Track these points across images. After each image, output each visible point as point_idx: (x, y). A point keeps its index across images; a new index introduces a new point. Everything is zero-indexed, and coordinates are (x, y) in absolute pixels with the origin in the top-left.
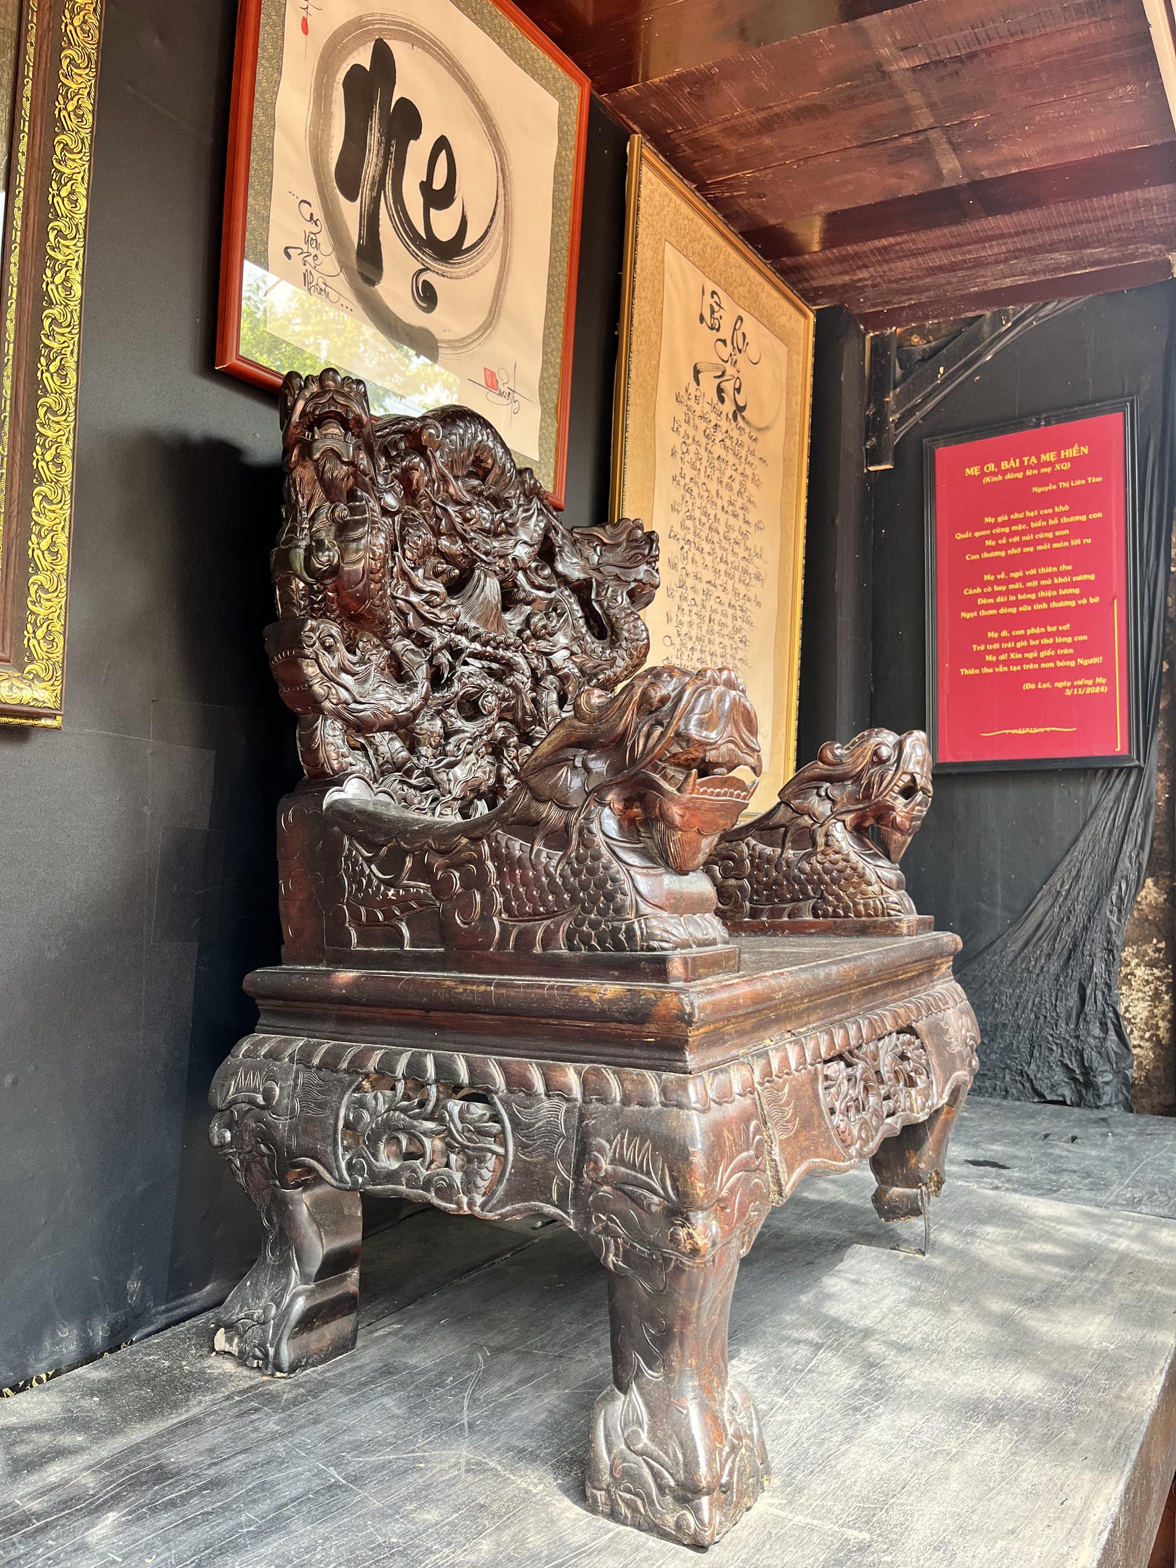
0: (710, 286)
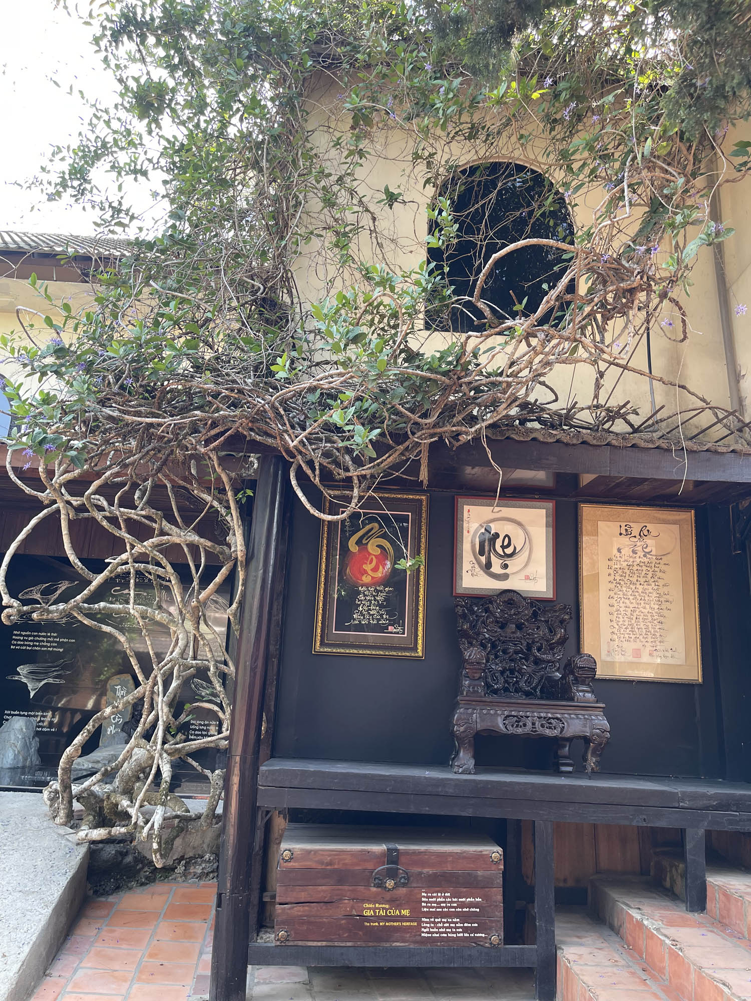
0: (623, 524)
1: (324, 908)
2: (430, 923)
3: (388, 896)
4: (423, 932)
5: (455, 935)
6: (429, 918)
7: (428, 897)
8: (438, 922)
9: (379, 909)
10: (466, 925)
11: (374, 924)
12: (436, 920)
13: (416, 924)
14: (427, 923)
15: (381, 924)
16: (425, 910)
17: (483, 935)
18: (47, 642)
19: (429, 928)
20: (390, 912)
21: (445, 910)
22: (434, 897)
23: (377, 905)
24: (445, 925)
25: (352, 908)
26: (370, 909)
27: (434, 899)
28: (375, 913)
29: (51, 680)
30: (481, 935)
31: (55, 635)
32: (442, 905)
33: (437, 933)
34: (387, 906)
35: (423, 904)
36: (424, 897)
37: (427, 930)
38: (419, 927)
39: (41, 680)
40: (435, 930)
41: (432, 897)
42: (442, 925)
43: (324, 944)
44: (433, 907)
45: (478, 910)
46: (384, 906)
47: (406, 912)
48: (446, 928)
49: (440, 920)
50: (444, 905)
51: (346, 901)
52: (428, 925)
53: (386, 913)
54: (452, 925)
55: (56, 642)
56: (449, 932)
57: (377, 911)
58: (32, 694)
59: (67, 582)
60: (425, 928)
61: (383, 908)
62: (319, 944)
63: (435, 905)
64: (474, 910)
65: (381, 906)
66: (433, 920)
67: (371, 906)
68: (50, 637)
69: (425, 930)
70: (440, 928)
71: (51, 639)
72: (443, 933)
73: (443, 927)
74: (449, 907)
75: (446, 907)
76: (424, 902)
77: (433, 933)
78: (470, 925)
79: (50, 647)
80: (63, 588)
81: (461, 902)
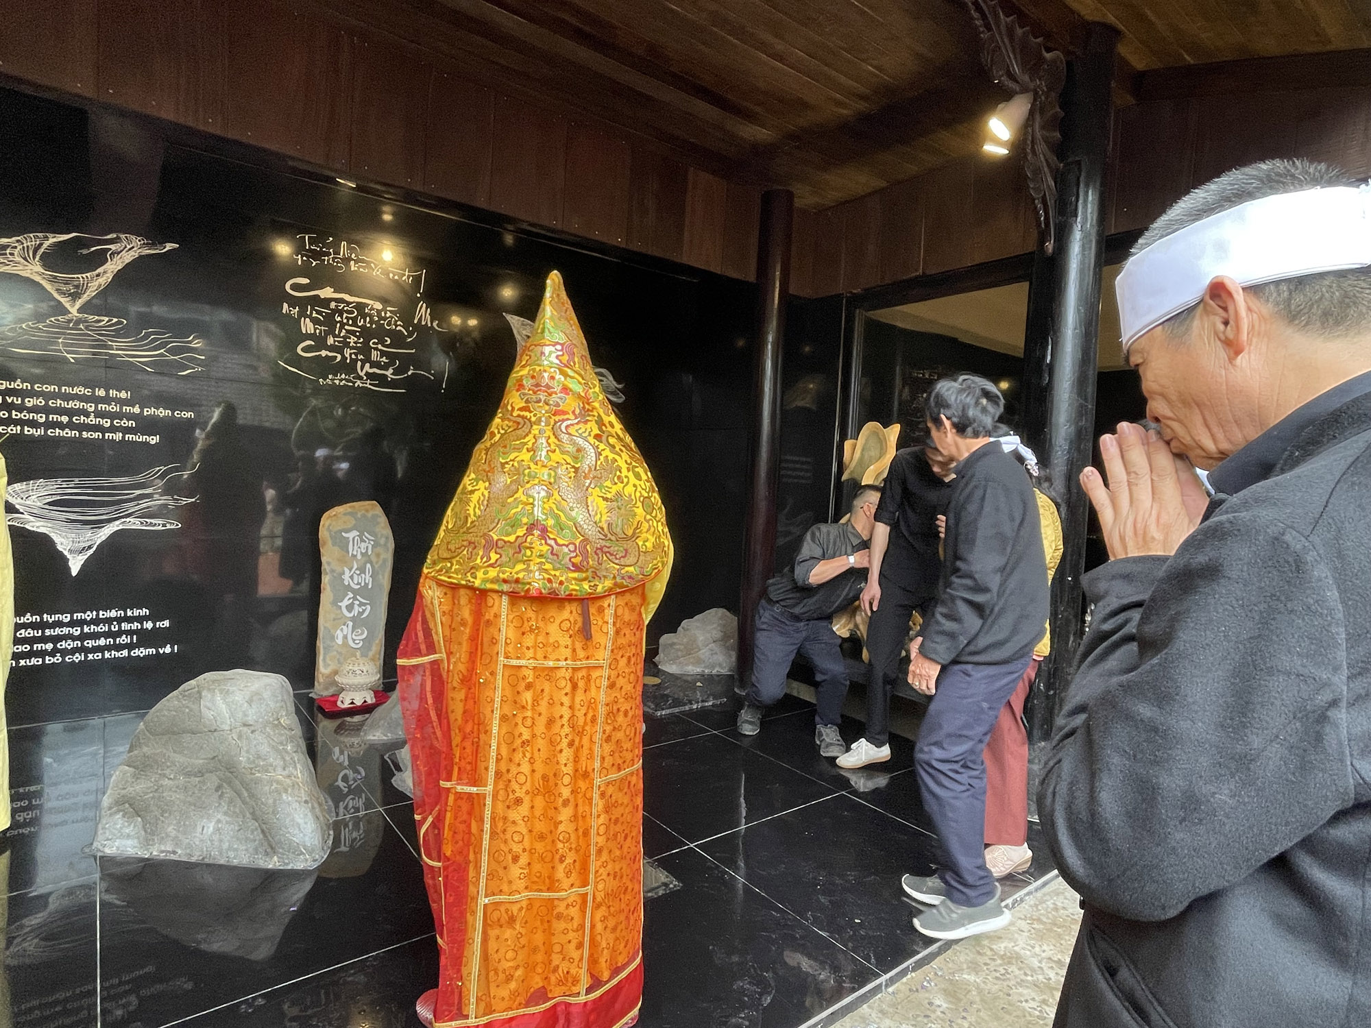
18: (98, 414)
29: (134, 524)
31: (123, 395)
39: (98, 524)
55: (130, 417)
58: (75, 566)
59: (136, 241)
68: (107, 400)
71: (113, 408)
79: (113, 429)
80: (128, 257)
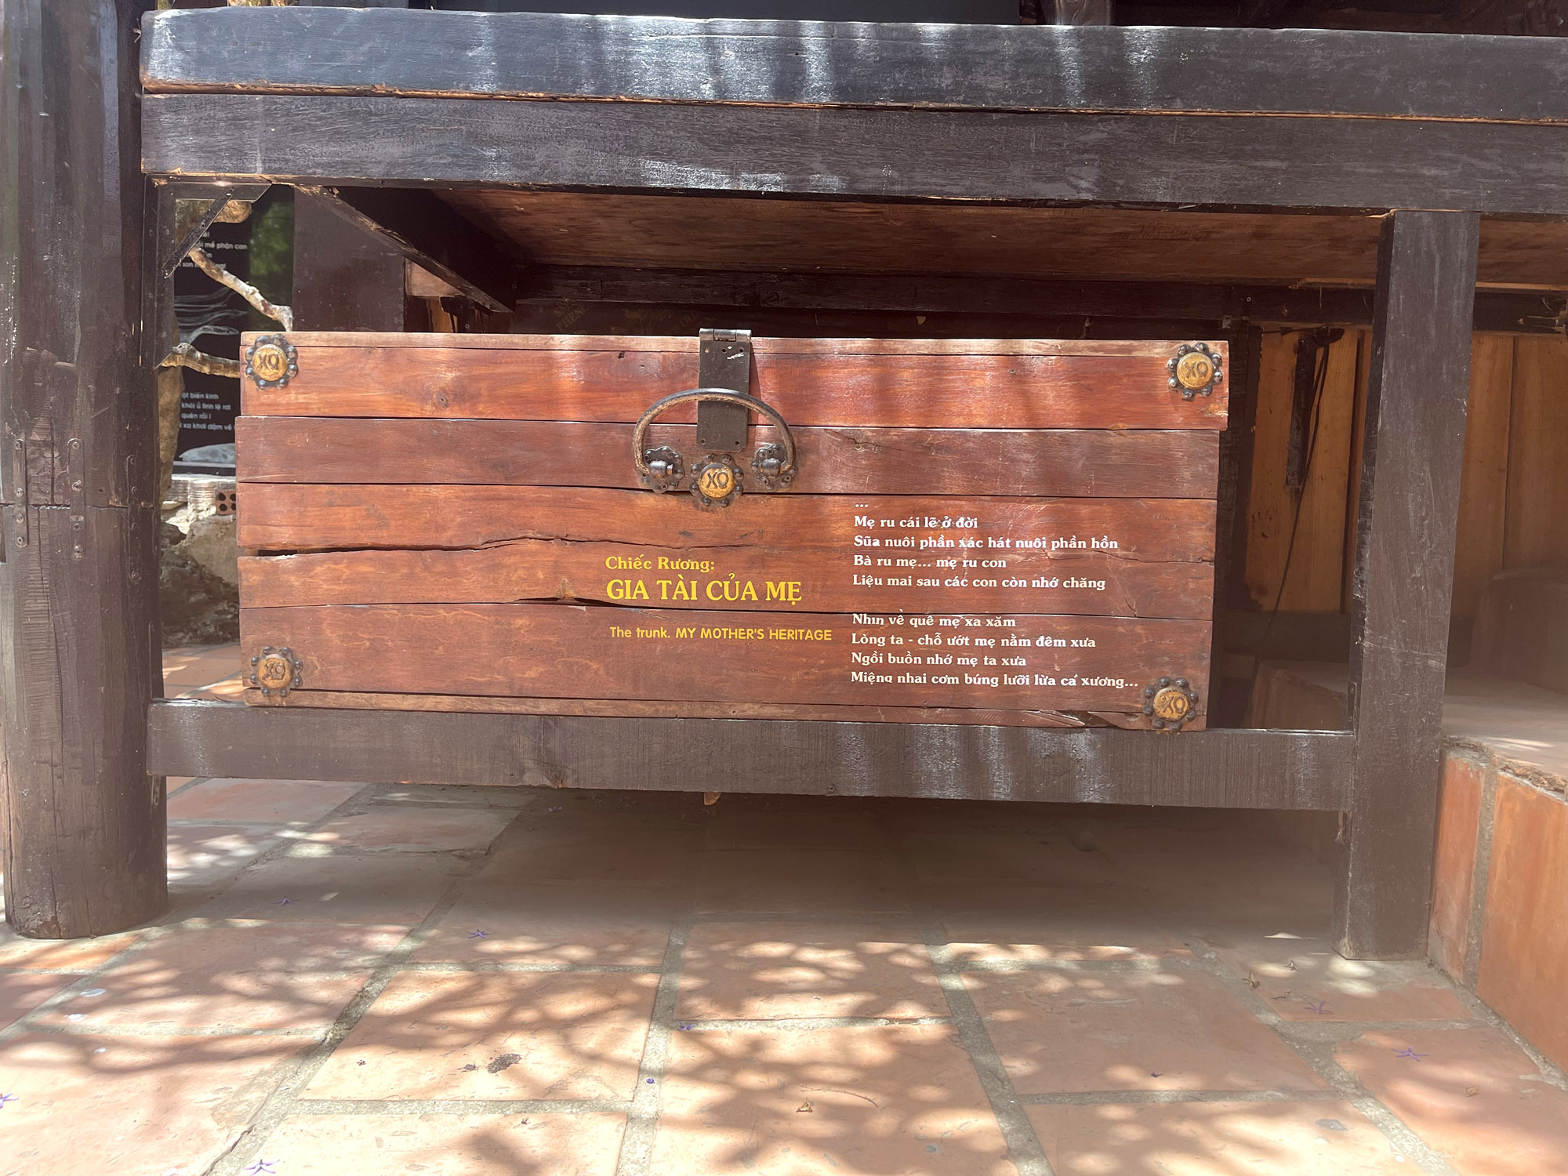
1: (439, 568)
2: (888, 632)
3: (708, 523)
4: (859, 668)
5: (994, 682)
6: (886, 615)
7: (881, 533)
8: (923, 630)
9: (671, 575)
10: (1043, 642)
11: (653, 633)
12: (916, 622)
13: (826, 635)
14: (873, 630)
15: (681, 633)
16: (867, 581)
17: (1120, 684)
19: (884, 651)
20: (718, 591)
21: (956, 583)
22: (910, 532)
23: (663, 563)
24: (952, 642)
25: (557, 569)
26: (633, 575)
27: (908, 542)
28: (654, 590)
29: (210, 330)
30: (1108, 682)
32: (941, 563)
33: (915, 670)
34: (706, 567)
35: (858, 560)
36: (863, 531)
37: (876, 659)
38: (841, 645)
40: (908, 660)
41: (897, 533)
42: (938, 641)
43: (446, 703)
44: (902, 573)
45: (1101, 585)
46: (691, 564)
47: (785, 591)
48: (957, 651)
49: (929, 621)
50: (952, 564)
51: (532, 545)
52: (881, 641)
53: (701, 590)
54: (981, 642)
56: (968, 669)
57: (664, 583)
60: (868, 650)
61: (689, 575)
62: (429, 703)
63: (912, 563)
64: (1084, 584)
65: (678, 565)
66: (900, 620)
67: (636, 565)
69: (867, 661)
70: (931, 651)
72: (941, 670)
73: (943, 650)
74: (973, 573)
75: (959, 571)
76: (863, 551)
77: (902, 669)
78: (1061, 643)
81: (1029, 553)
